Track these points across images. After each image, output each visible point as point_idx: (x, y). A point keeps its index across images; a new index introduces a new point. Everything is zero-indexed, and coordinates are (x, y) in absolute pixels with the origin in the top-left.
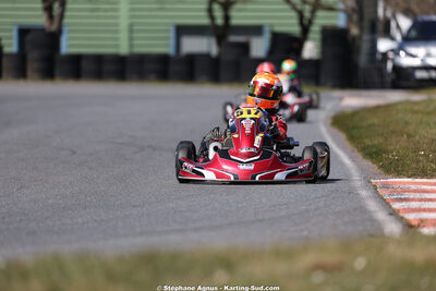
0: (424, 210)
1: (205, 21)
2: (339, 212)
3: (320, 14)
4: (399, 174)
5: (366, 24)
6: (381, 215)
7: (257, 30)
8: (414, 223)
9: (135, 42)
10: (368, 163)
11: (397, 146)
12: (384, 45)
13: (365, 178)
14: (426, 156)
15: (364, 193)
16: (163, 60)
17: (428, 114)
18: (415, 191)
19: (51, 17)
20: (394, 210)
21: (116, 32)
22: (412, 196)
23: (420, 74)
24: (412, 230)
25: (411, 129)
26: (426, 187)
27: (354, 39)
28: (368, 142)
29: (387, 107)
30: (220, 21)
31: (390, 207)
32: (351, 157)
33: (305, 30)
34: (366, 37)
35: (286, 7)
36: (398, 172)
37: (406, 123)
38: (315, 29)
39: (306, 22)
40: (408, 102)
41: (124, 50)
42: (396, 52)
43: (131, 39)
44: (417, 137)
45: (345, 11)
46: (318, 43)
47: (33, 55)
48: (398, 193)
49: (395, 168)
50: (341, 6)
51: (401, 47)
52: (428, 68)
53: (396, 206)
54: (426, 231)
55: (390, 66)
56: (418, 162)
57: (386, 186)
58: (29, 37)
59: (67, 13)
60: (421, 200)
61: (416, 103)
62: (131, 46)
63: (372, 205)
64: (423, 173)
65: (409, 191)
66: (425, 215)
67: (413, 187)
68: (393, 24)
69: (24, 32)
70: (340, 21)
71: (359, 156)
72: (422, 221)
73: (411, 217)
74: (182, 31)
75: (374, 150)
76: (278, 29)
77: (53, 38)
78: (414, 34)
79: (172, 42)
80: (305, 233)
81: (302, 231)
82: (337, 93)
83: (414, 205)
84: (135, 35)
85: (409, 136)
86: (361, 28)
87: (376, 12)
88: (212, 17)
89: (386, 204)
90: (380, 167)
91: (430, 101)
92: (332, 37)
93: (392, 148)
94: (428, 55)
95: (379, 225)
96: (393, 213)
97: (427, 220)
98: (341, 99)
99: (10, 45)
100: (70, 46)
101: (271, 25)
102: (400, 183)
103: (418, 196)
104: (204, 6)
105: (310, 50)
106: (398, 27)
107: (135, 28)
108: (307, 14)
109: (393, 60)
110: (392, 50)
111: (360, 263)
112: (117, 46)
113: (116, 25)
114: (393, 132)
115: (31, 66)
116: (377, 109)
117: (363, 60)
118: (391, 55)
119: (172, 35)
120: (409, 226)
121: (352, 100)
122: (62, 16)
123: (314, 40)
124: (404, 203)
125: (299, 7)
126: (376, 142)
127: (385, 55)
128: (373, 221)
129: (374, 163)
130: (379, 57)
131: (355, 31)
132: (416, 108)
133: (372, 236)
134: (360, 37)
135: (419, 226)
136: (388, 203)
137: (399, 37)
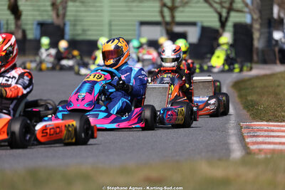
0: (265, 143)
1: (158, 19)
3: (233, 14)
4: (262, 120)
9: (113, 32)
11: (266, 101)
12: (277, 35)
13: (238, 122)
15: (232, 131)
18: (265, 131)
19: (58, 15)
20: (245, 143)
21: (101, 25)
22: (262, 134)
26: (273, 128)
28: (249, 98)
29: (271, 76)
30: (168, 19)
33: (223, 23)
35: (211, 10)
37: (278, 86)
43: (110, 30)
45: (250, 13)
48: (254, 132)
50: (246, 10)
53: (248, 140)
55: (277, 49)
57: (248, 127)
59: (68, 13)
62: (110, 35)
65: (259, 130)
67: (266, 128)
70: (247, 19)
76: (206, 24)
79: (137, 32)
83: (260, 139)
84: (113, 28)
87: (272, 13)
88: (163, 16)
89: (242, 139)
101: (202, 22)
102: (260, 125)
103: (266, 133)
104: (158, 9)
107: (113, 23)
108: (224, 14)
113: (101, 21)
119: (136, 27)
122: (64, 15)
125: (219, 10)
129: (248, 111)
136: (244, 139)
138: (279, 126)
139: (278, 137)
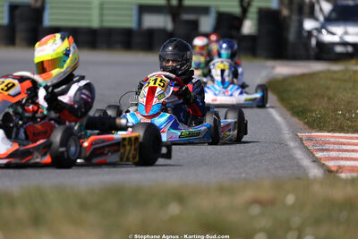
0: (342, 159)
1: (162, 2)
2: (271, 159)
4: (321, 129)
5: (295, 7)
6: (306, 162)
7: (205, 10)
8: (333, 169)
9: (105, 18)
10: (295, 120)
11: (319, 107)
12: (309, 25)
13: (293, 132)
14: (343, 115)
15: (292, 144)
16: (127, 33)
17: (345, 81)
18: (334, 143)
20: (317, 158)
21: (90, 9)
22: (331, 147)
23: (339, 49)
24: (332, 175)
25: (330, 93)
26: (341, 140)
27: (285, 18)
28: (295, 102)
29: (312, 75)
30: (174, 1)
31: (314, 155)
32: (281, 115)
33: (245, 10)
34: (295, 18)
36: (320, 127)
37: (328, 88)
38: (253, 11)
39: (245, 4)
40: (329, 71)
41: (95, 24)
42: (319, 30)
43: (101, 15)
44: (336, 100)
46: (255, 22)
47: (21, 27)
48: (321, 145)
49: (318, 124)
51: (323, 26)
52: (345, 44)
53: (319, 155)
54: (343, 175)
55: (313, 42)
56: (337, 119)
57: (310, 139)
58: (18, 12)
60: (339, 151)
61: (335, 72)
62: (101, 21)
63: (299, 154)
64: (341, 129)
65: (329, 143)
66: (342, 163)
67: (332, 140)
68: (317, 8)
69: (13, 8)
70: (273, 4)
71: (288, 114)
72: (340, 167)
73: (331, 164)
74: (144, 9)
75: (301, 109)
76: (224, 9)
77: (38, 13)
78: (334, 15)
79: (135, 18)
80: (244, 175)
81: (241, 173)
82: (270, 63)
83: (333, 154)
84: (105, 12)
85: (329, 99)
86: (291, 10)
89: (310, 153)
90: (306, 123)
91: (346, 71)
92: (267, 17)
93: (315, 108)
94: (346, 33)
95: (305, 170)
96: (316, 161)
97: (344, 166)
98: (273, 67)
99: (2, 18)
100: (51, 20)
101: (216, 7)
102: (322, 136)
103: (336, 147)
105: (248, 27)
106: (321, 9)
107: (105, 6)
109: (316, 37)
110: (316, 29)
111: (290, 199)
112: (90, 21)
113: (89, 3)
114: (317, 95)
115: (19, 36)
116: (302, 77)
117: (292, 36)
118: (315, 33)
119: (135, 12)
120: (329, 171)
121: (283, 69)
123: (252, 19)
124: (325, 153)
126: (302, 103)
127: (310, 33)
128: (300, 167)
129: (300, 120)
130: (305, 34)
131: (285, 12)
132: (335, 76)
133: (299, 179)
134: (290, 17)
135: (337, 171)
136: (312, 153)
137: (321, 18)
138: (347, 138)
139: (353, 151)
